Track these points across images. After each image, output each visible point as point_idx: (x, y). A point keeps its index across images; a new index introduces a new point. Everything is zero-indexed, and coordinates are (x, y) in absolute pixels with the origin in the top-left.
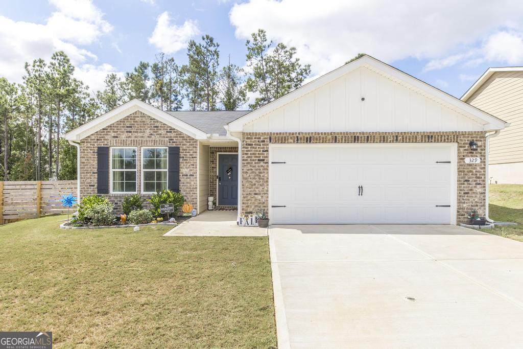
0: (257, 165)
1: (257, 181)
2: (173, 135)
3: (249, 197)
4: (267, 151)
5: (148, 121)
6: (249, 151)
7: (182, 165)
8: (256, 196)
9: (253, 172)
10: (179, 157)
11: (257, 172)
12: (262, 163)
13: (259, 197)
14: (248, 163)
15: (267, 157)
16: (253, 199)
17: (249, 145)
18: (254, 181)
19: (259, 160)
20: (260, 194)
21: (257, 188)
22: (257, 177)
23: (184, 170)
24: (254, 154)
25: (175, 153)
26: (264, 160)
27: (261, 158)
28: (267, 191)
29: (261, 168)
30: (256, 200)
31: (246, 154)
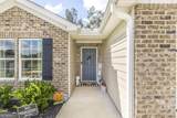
0: (158, 53)
1: (159, 78)
2: (46, 27)
3: (147, 102)
4: (174, 32)
5: (24, 16)
6: (146, 32)
7: (54, 55)
8: (157, 100)
9: (152, 65)
10: (52, 48)
11: (159, 64)
12: (166, 51)
13: (162, 102)
14: (145, 51)
15: (173, 41)
16: (153, 106)
17: (147, 23)
18: (154, 78)
19: (161, 46)
20: (163, 97)
21: (159, 88)
22: (159, 72)
23: (56, 59)
24: (153, 37)
25: (48, 44)
26: (169, 46)
27: (165, 43)
28: (174, 92)
29: (166, 58)
30: (157, 106)
31: (143, 37)
